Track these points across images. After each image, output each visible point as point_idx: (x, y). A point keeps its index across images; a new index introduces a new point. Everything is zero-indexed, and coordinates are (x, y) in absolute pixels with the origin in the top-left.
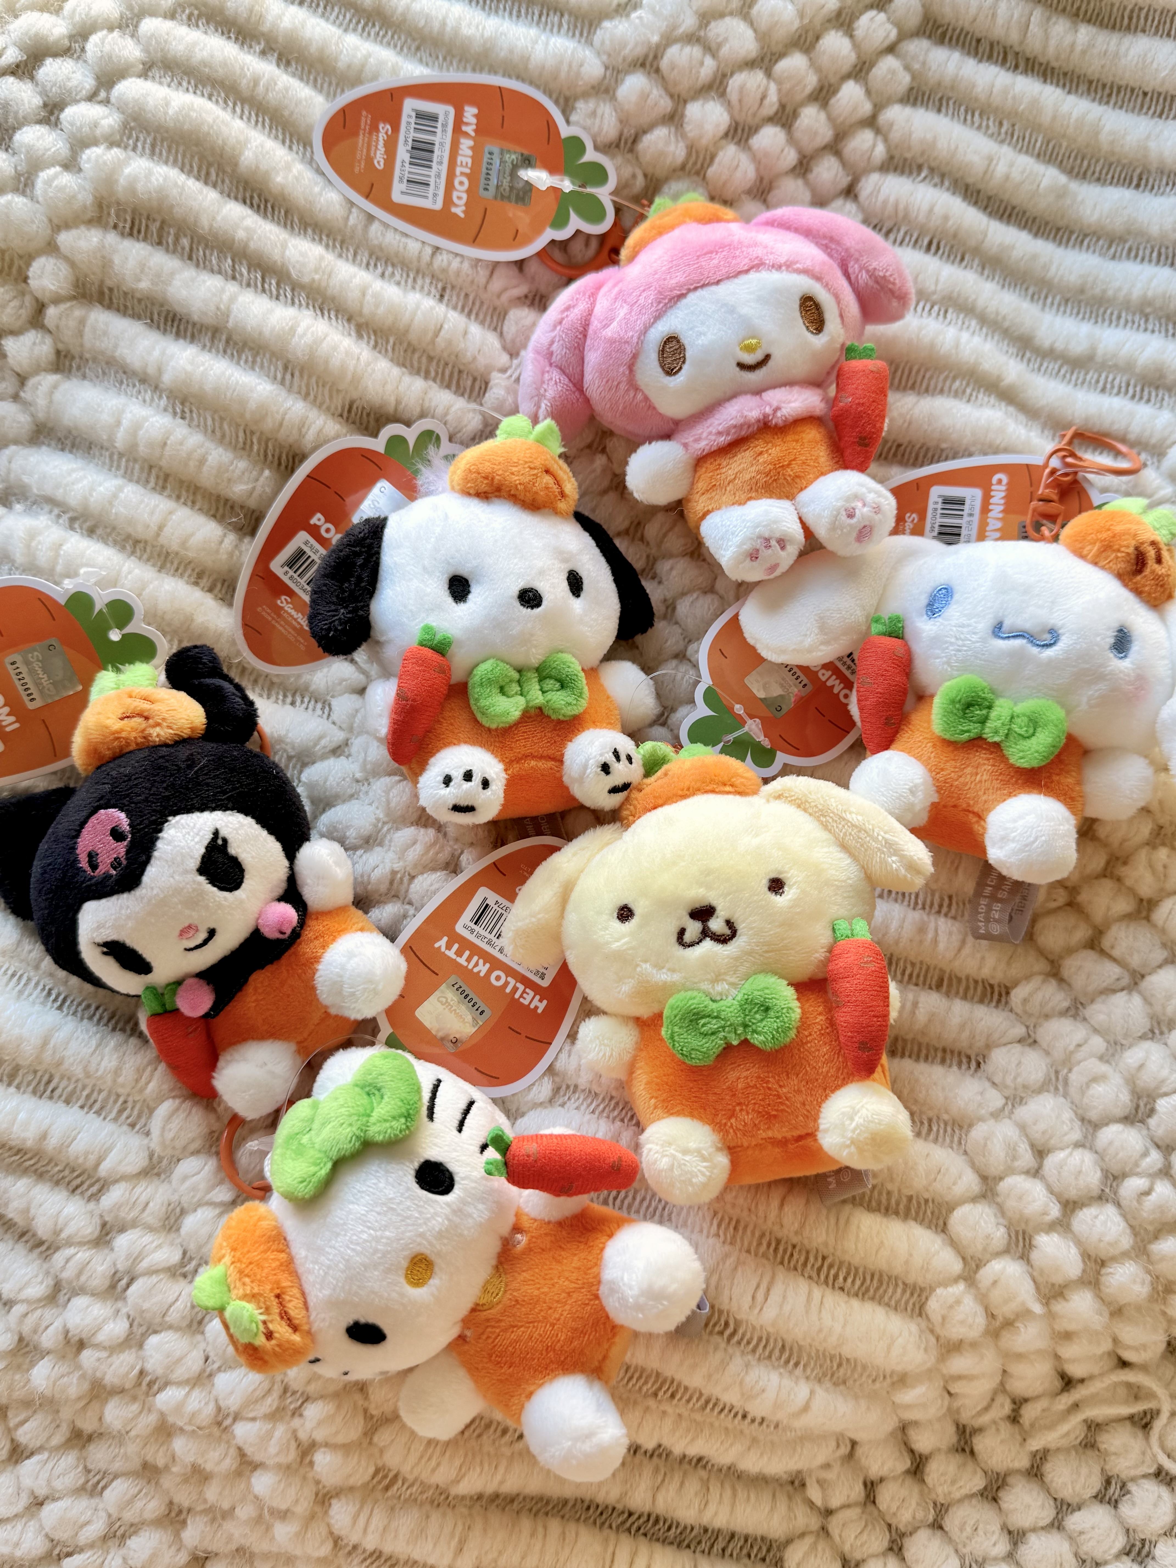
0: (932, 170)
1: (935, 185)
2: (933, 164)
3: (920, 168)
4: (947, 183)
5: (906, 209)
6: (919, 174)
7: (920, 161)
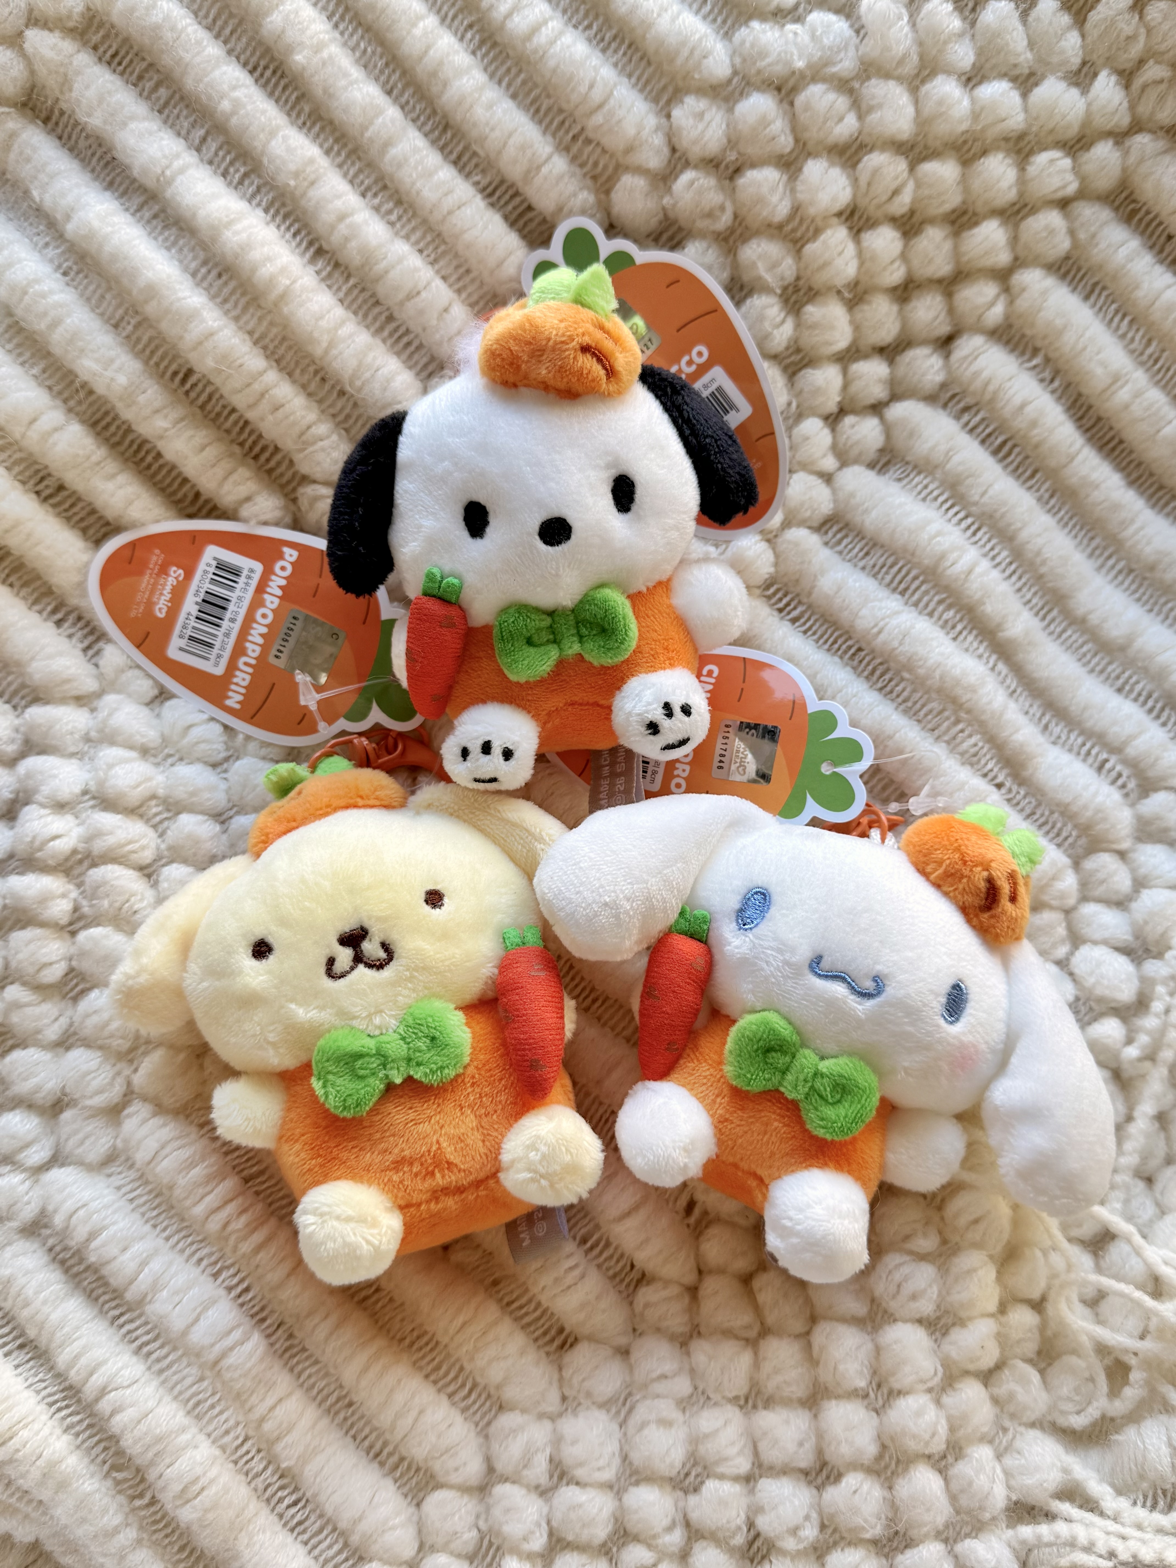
0: (1047, 360)
1: (1042, 380)
2: (1052, 355)
3: (1036, 351)
4: (1056, 384)
5: (995, 393)
6: (1030, 360)
7: (1039, 344)
